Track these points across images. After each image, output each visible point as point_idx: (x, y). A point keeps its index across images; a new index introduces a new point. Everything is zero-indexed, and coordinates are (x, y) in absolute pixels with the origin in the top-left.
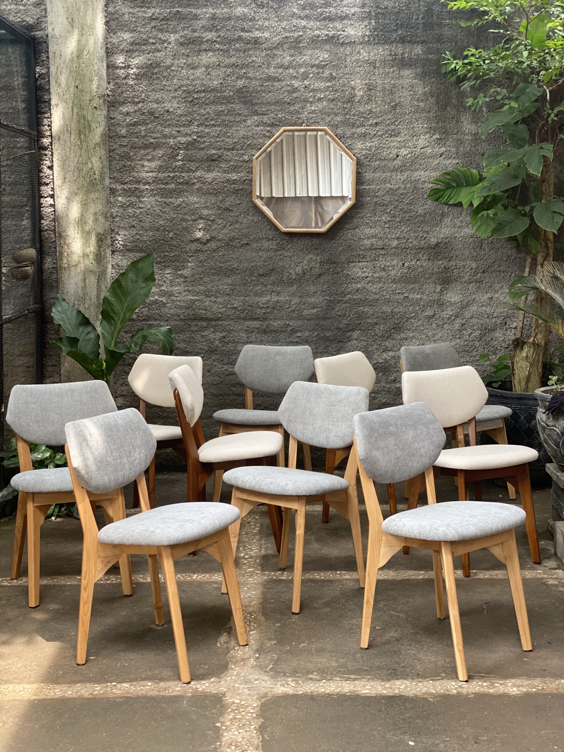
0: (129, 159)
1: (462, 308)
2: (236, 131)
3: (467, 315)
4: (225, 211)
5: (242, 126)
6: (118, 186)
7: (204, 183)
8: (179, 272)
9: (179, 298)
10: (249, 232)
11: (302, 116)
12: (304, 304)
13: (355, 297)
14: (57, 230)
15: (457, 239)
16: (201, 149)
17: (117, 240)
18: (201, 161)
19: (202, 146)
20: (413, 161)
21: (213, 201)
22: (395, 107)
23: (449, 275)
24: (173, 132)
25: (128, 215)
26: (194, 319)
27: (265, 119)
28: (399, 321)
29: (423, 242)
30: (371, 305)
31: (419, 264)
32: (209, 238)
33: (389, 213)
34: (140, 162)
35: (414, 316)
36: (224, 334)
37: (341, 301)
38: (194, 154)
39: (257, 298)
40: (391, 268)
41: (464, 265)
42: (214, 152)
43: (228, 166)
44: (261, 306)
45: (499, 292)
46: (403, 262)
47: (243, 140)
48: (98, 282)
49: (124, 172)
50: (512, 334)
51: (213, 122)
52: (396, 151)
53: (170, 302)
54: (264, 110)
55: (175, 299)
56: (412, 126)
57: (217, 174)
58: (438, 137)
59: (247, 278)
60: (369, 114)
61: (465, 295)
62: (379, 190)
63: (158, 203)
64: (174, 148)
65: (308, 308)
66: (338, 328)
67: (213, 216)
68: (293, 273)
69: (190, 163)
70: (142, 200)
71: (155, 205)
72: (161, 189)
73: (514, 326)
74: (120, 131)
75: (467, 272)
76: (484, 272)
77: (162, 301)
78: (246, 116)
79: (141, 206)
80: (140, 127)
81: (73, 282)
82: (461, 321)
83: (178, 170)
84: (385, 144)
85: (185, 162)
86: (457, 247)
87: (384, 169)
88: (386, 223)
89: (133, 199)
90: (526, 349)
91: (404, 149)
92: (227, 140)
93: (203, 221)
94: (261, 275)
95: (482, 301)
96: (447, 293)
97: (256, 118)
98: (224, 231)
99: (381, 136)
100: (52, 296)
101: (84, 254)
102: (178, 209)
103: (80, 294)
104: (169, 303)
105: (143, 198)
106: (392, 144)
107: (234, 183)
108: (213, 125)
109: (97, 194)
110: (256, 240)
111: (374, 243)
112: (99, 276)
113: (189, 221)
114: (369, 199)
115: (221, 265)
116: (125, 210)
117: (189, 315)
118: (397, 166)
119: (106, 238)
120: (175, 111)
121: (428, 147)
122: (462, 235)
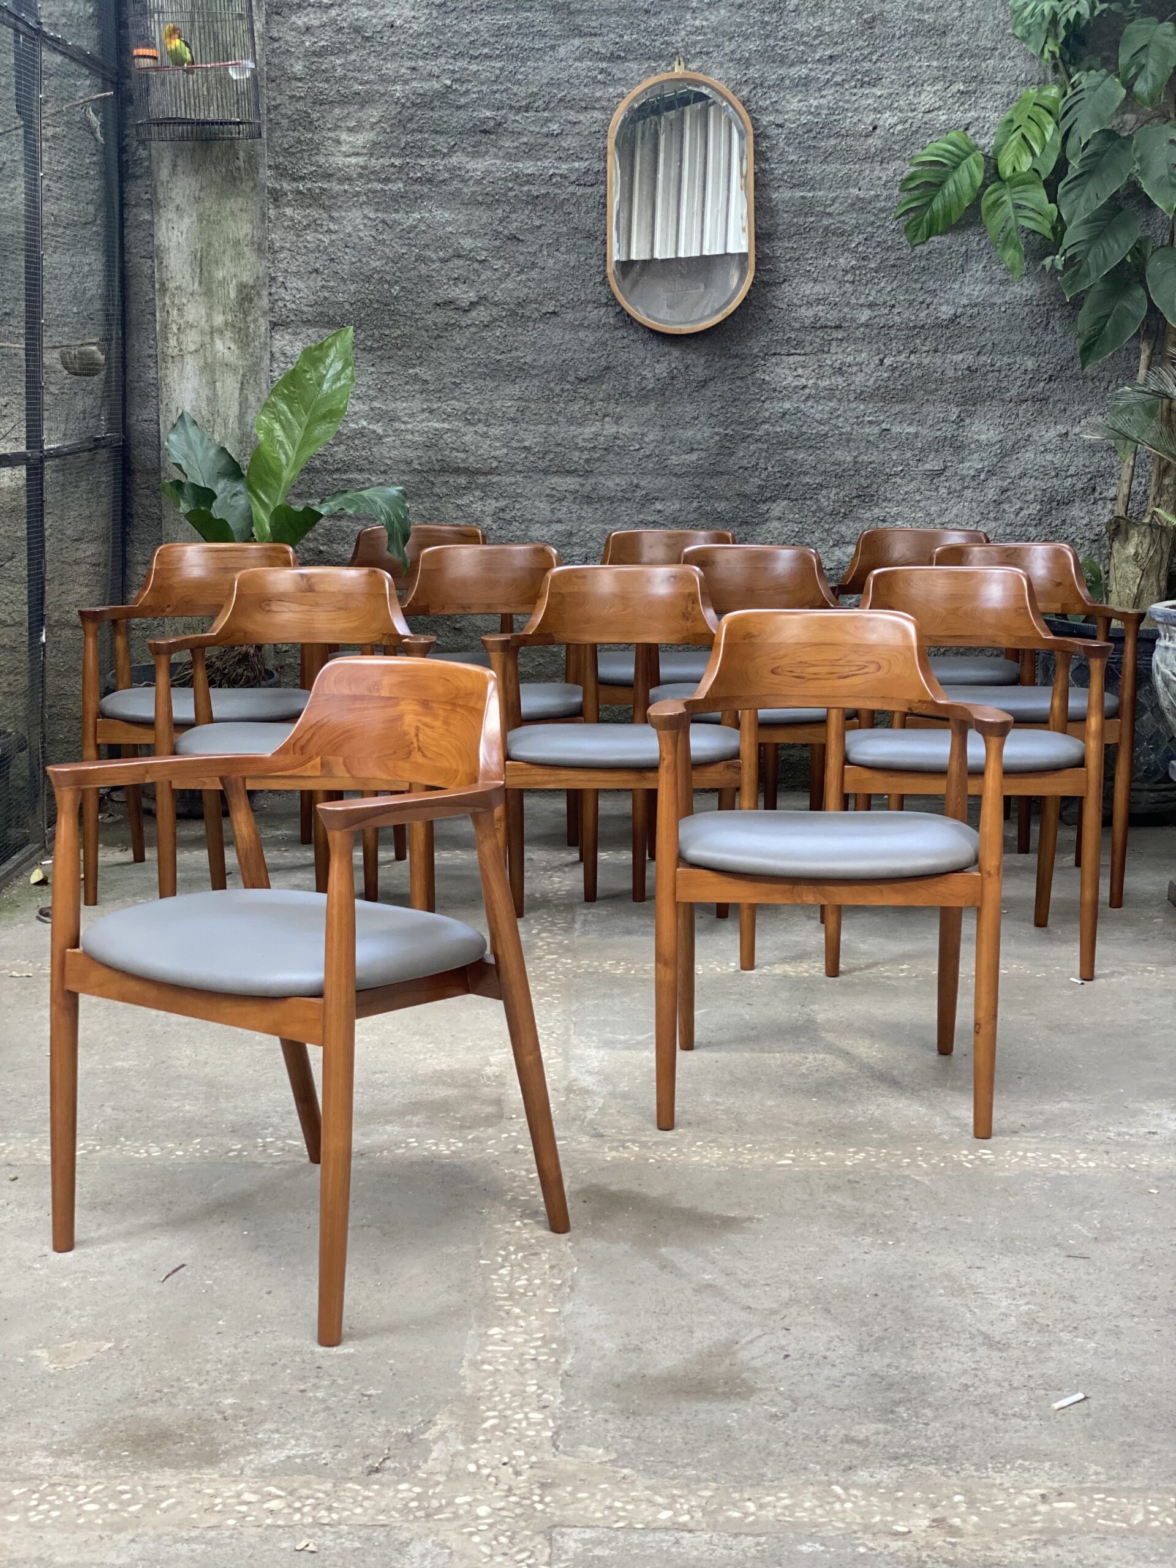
0: (310, 125)
1: (1004, 455)
2: (535, 68)
3: (1014, 470)
4: (509, 242)
5: (547, 58)
6: (285, 185)
7: (464, 181)
8: (411, 371)
9: (409, 426)
10: (558, 288)
11: (673, 39)
12: (672, 442)
13: (779, 429)
14: (157, 276)
15: (997, 309)
16: (459, 107)
17: (283, 299)
18: (460, 133)
19: (463, 101)
20: (907, 139)
21: (484, 220)
22: (870, 23)
23: (975, 384)
24: (403, 70)
25: (305, 247)
26: (440, 471)
27: (597, 44)
28: (869, 481)
29: (923, 315)
30: (811, 447)
31: (915, 362)
32: (475, 299)
33: (854, 251)
34: (330, 134)
35: (902, 471)
36: (502, 503)
37: (748, 436)
38: (445, 119)
39: (572, 428)
40: (855, 369)
41: (1009, 364)
42: (488, 114)
43: (516, 144)
44: (580, 445)
45: (1083, 423)
46: (881, 356)
47: (548, 90)
48: (242, 389)
49: (299, 155)
50: (1106, 511)
51: (486, 51)
52: (873, 116)
53: (391, 433)
54: (594, 24)
55: (403, 427)
56: (907, 64)
57: (493, 161)
58: (962, 88)
59: (552, 385)
60: (816, 37)
61: (1010, 427)
62: (834, 200)
63: (370, 223)
64: (403, 105)
65: (680, 452)
66: (743, 496)
67: (485, 253)
68: (649, 375)
69: (437, 137)
70: (335, 214)
71: (361, 227)
72: (376, 191)
73: (1112, 496)
74: (292, 65)
75: (1016, 379)
76: (1050, 380)
77: (374, 432)
78: (557, 38)
79: (332, 227)
80: (332, 58)
81: (189, 386)
82: (1000, 483)
83: (412, 153)
84: (848, 101)
85: (426, 136)
86: (995, 326)
87: (845, 155)
88: (847, 272)
89: (314, 213)
90: (1135, 540)
91: (888, 114)
92: (515, 89)
93: (461, 262)
94: (581, 380)
95: (1045, 441)
96: (972, 423)
97: (577, 42)
98: (509, 284)
99: (840, 84)
100: (145, 417)
101: (212, 327)
102: (411, 235)
103: (204, 413)
104: (389, 436)
105: (336, 211)
106: (863, 102)
107: (528, 182)
108: (488, 57)
109: (240, 200)
110: (572, 306)
111: (821, 314)
112: (244, 376)
113: (433, 261)
114: (812, 219)
115: (498, 357)
116: (298, 236)
117: (430, 461)
118: (873, 150)
119: (259, 294)
120: (407, 26)
121: (939, 108)
122: (1007, 299)
